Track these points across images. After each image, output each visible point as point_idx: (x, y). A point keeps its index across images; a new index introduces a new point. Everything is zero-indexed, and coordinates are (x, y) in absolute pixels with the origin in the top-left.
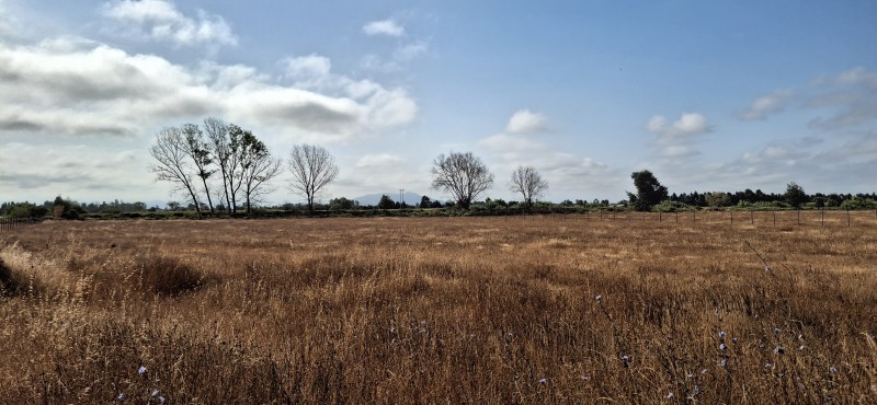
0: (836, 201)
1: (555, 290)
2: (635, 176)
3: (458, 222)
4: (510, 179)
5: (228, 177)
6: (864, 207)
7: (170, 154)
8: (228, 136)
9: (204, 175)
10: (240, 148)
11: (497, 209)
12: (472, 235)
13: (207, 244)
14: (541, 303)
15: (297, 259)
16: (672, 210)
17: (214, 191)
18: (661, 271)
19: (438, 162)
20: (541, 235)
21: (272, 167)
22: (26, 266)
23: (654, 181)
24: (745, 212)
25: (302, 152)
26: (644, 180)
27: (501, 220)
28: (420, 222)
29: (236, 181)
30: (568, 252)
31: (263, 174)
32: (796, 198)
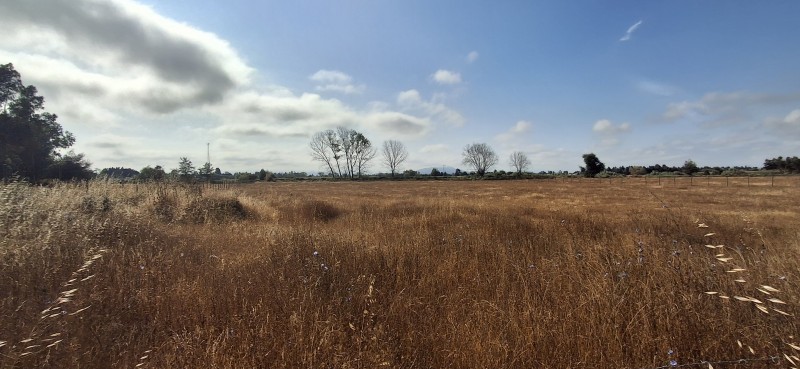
0: (719, 171)
1: (536, 221)
2: (584, 156)
3: (477, 184)
5: (349, 158)
6: (739, 174)
7: (319, 146)
8: (349, 136)
9: (336, 158)
10: (356, 142)
11: (501, 176)
12: (486, 191)
13: (339, 194)
14: (528, 228)
15: (388, 203)
16: (607, 177)
17: (342, 166)
18: (601, 212)
19: (466, 148)
20: (527, 191)
21: (373, 152)
22: (250, 204)
23: (596, 160)
24: (655, 178)
25: (389, 144)
26: (591, 160)
27: (503, 182)
28: (455, 183)
29: (353, 161)
30: (543, 200)
31: (368, 157)
32: (691, 170)
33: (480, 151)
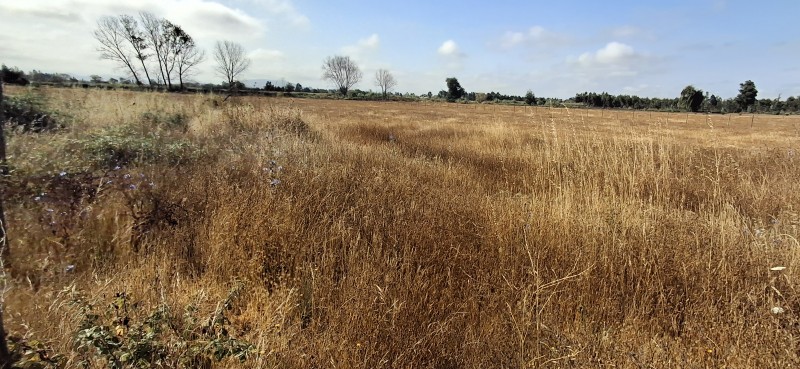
2: (448, 80)
3: (339, 103)
4: (374, 76)
5: (163, 60)
7: (110, 37)
8: (160, 27)
9: (141, 57)
10: (172, 38)
19: (326, 61)
21: (198, 55)
23: (458, 85)
25: (223, 46)
26: (453, 83)
29: (169, 65)
31: (192, 60)
32: (531, 100)
33: (341, 65)
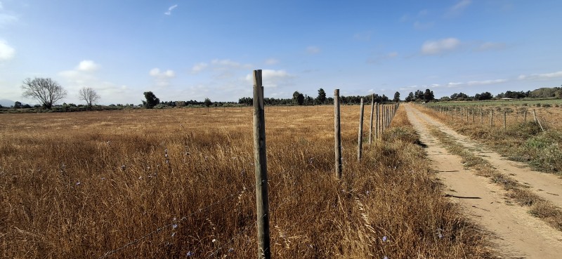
2: (145, 93)
3: (43, 116)
4: (78, 93)
11: (70, 109)
12: (53, 122)
16: (162, 108)
19: (26, 82)
20: (96, 121)
23: (154, 96)
24: (190, 108)
26: (150, 96)
27: (73, 114)
30: (111, 127)
